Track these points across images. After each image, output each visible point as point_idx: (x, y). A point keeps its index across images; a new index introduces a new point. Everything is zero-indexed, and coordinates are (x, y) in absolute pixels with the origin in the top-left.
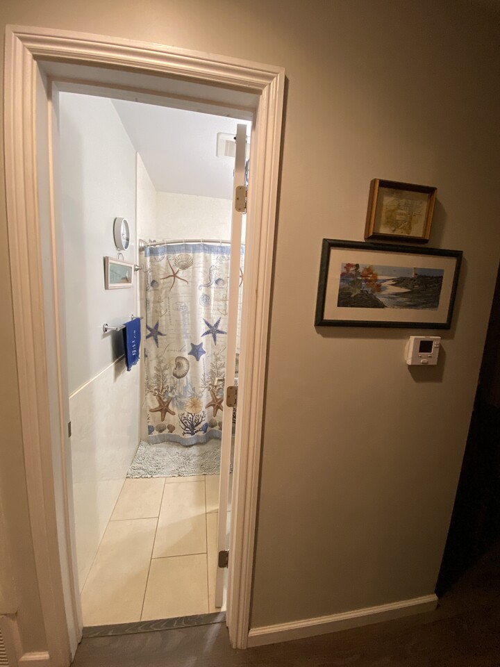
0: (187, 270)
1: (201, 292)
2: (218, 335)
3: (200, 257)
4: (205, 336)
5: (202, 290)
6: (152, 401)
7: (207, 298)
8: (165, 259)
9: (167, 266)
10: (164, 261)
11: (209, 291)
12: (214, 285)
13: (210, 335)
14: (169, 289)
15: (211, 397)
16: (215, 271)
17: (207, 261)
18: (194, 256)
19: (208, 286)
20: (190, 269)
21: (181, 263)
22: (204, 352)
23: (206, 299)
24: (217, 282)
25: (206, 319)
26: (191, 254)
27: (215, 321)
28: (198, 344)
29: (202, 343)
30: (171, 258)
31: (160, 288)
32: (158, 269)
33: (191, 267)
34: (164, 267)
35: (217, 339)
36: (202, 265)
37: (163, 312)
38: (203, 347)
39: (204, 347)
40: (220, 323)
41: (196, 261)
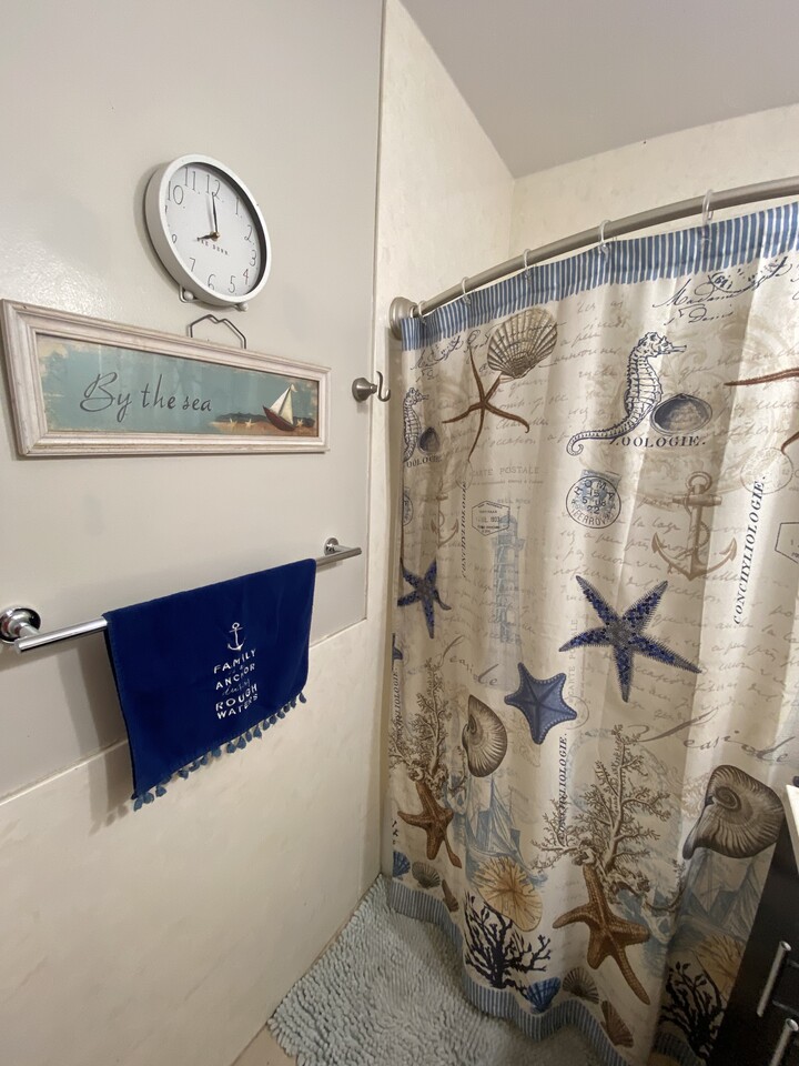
0: (530, 375)
1: (575, 466)
2: (639, 660)
3: (590, 310)
4: (579, 651)
5: (587, 455)
6: (406, 789)
7: (604, 491)
8: (462, 347)
9: (465, 373)
10: (459, 355)
11: (615, 459)
12: (645, 429)
13: (606, 651)
14: (466, 453)
15: (585, 892)
16: (656, 363)
17: (619, 318)
18: (561, 311)
19: (615, 434)
20: (542, 370)
21: (509, 353)
22: (572, 715)
23: (601, 496)
24: (662, 415)
25: (591, 581)
26: (551, 307)
27: (634, 596)
28: (545, 674)
29: (561, 678)
30: (480, 340)
31: (443, 451)
32: (439, 389)
33: (546, 361)
34: (458, 379)
35: (636, 676)
36: (594, 344)
37: (445, 533)
38: (565, 694)
39: (569, 694)
40: (662, 608)
41: (568, 333)
